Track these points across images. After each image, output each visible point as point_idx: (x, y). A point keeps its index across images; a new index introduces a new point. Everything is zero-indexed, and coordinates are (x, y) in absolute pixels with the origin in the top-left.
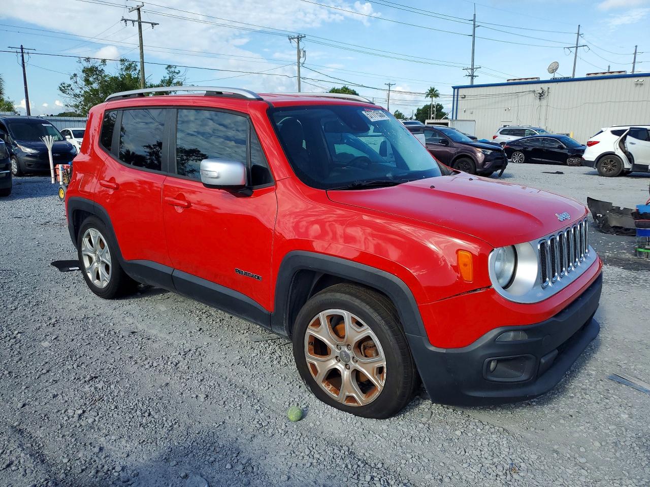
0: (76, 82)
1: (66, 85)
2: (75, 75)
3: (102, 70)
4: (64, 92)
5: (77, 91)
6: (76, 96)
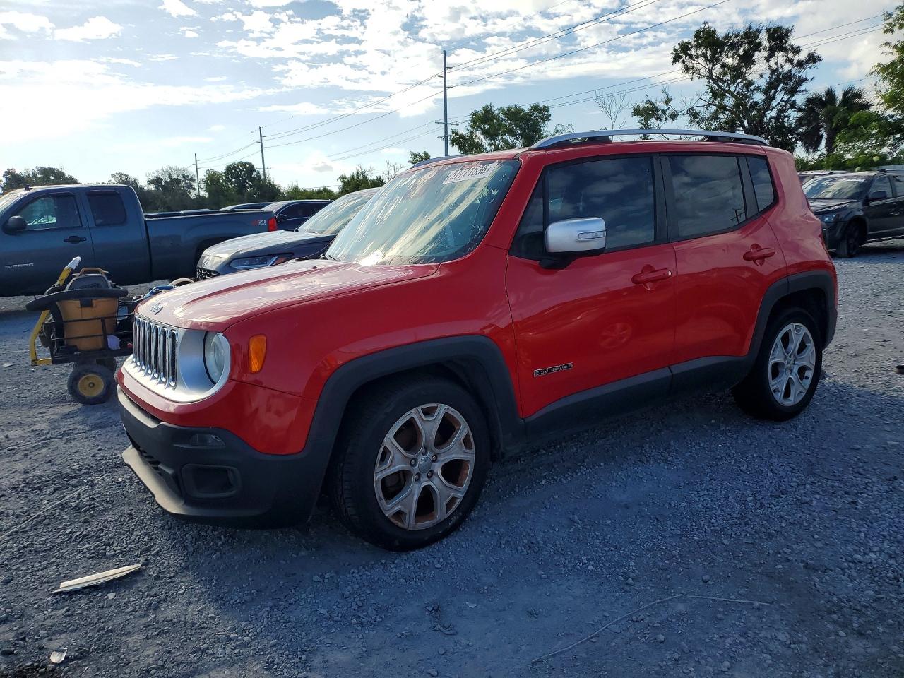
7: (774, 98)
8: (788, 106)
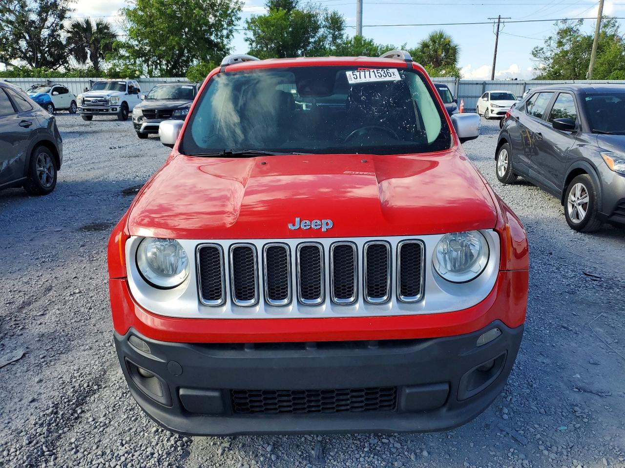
0: (549, 45)
1: (539, 49)
2: (550, 38)
3: (577, 30)
4: (535, 56)
5: (548, 54)
6: (546, 58)
7: (46, 20)
8: (58, 28)
